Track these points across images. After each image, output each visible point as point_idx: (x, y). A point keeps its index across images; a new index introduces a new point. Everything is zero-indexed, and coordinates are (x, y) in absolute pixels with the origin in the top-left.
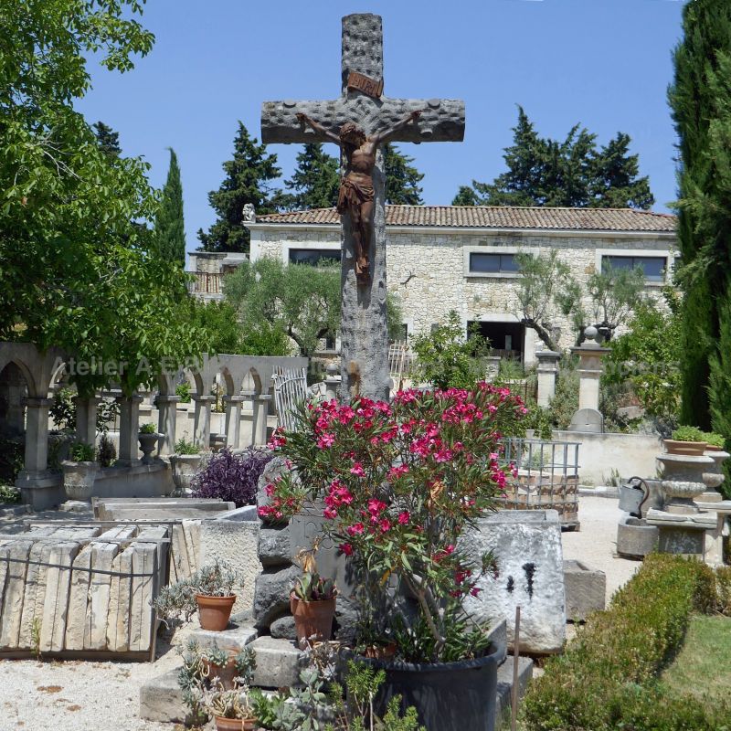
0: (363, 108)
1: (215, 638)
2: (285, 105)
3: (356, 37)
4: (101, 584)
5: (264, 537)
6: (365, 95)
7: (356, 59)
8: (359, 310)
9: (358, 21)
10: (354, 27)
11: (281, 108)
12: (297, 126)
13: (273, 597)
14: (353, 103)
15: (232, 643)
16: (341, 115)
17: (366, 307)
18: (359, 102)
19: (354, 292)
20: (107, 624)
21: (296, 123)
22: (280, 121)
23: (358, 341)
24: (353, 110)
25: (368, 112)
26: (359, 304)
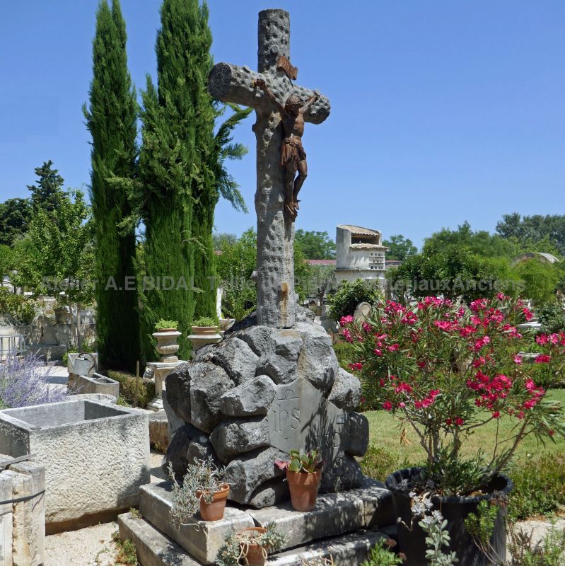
0: (286, 86)
1: (232, 525)
2: (244, 69)
3: (282, 28)
4: (4, 514)
5: (249, 430)
6: (287, 76)
7: (283, 46)
8: (285, 242)
9: (284, 16)
10: (280, 20)
11: (242, 71)
12: (252, 90)
13: (260, 477)
14: (280, 79)
15: (246, 524)
16: (275, 88)
17: (289, 240)
18: (284, 81)
19: (282, 229)
20: (14, 551)
21: (251, 87)
22: (243, 82)
23: (285, 266)
24: (280, 86)
25: (288, 90)
26: (285, 238)
